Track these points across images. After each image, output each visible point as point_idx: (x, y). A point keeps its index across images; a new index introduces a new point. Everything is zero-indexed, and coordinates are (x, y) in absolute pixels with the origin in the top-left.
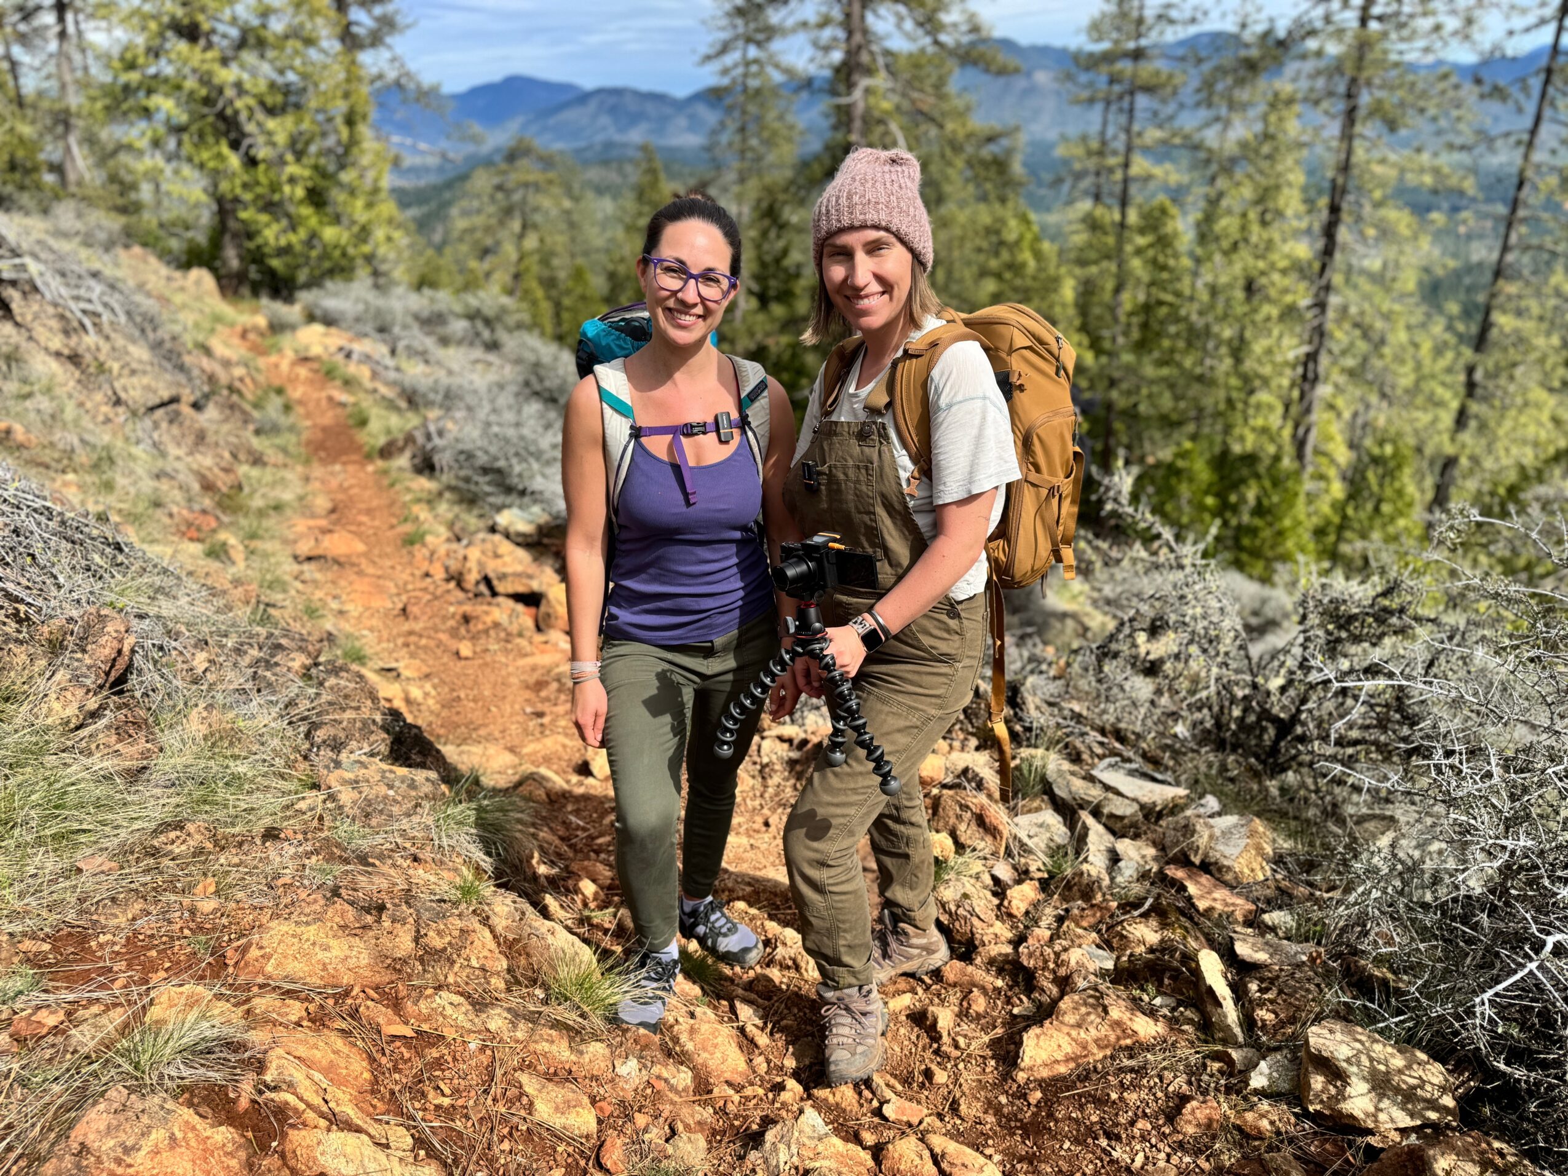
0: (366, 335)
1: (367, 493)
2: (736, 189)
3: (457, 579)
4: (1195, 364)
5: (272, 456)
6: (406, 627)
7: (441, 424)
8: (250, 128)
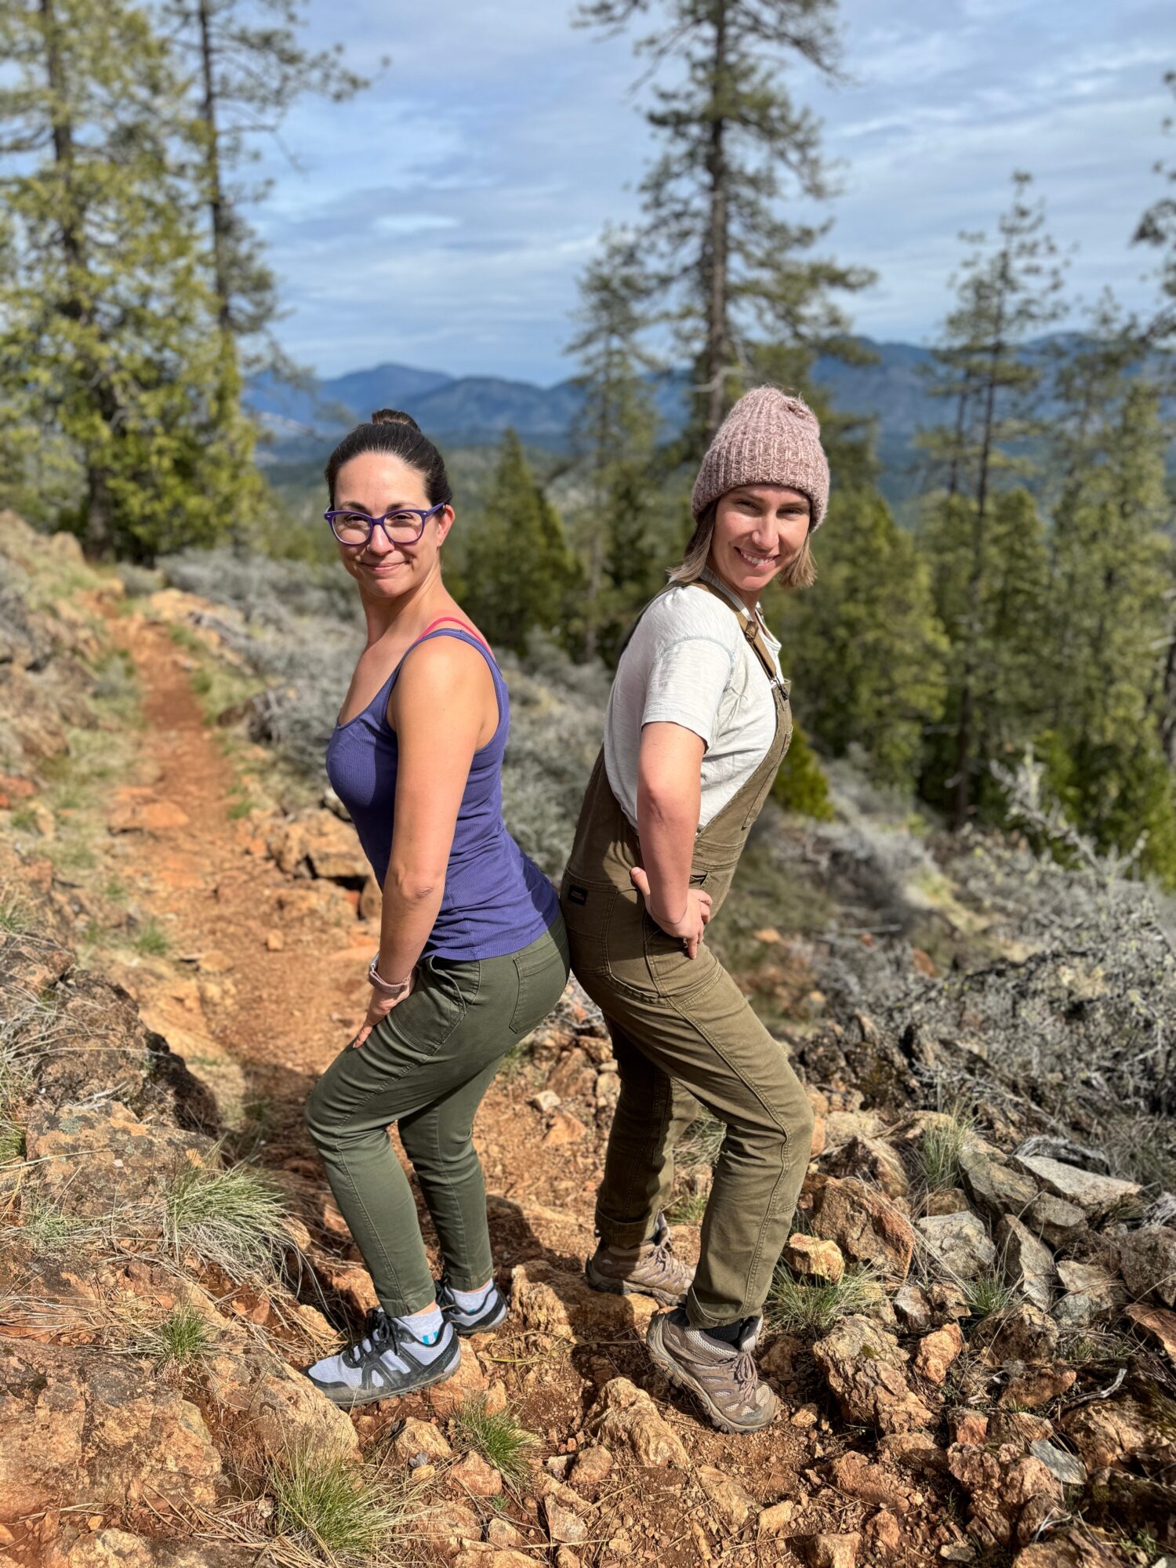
0: (221, 602)
1: (200, 761)
2: (595, 473)
3: (276, 857)
4: (1053, 653)
5: (107, 718)
6: (215, 911)
7: (281, 692)
8: (122, 399)
